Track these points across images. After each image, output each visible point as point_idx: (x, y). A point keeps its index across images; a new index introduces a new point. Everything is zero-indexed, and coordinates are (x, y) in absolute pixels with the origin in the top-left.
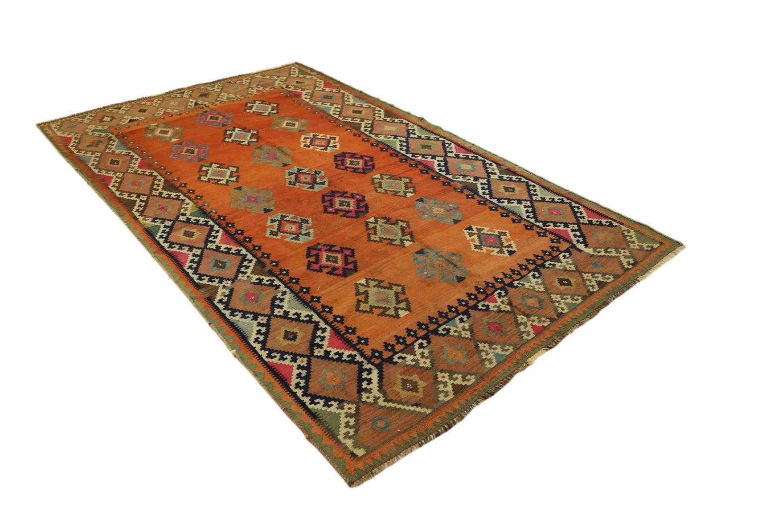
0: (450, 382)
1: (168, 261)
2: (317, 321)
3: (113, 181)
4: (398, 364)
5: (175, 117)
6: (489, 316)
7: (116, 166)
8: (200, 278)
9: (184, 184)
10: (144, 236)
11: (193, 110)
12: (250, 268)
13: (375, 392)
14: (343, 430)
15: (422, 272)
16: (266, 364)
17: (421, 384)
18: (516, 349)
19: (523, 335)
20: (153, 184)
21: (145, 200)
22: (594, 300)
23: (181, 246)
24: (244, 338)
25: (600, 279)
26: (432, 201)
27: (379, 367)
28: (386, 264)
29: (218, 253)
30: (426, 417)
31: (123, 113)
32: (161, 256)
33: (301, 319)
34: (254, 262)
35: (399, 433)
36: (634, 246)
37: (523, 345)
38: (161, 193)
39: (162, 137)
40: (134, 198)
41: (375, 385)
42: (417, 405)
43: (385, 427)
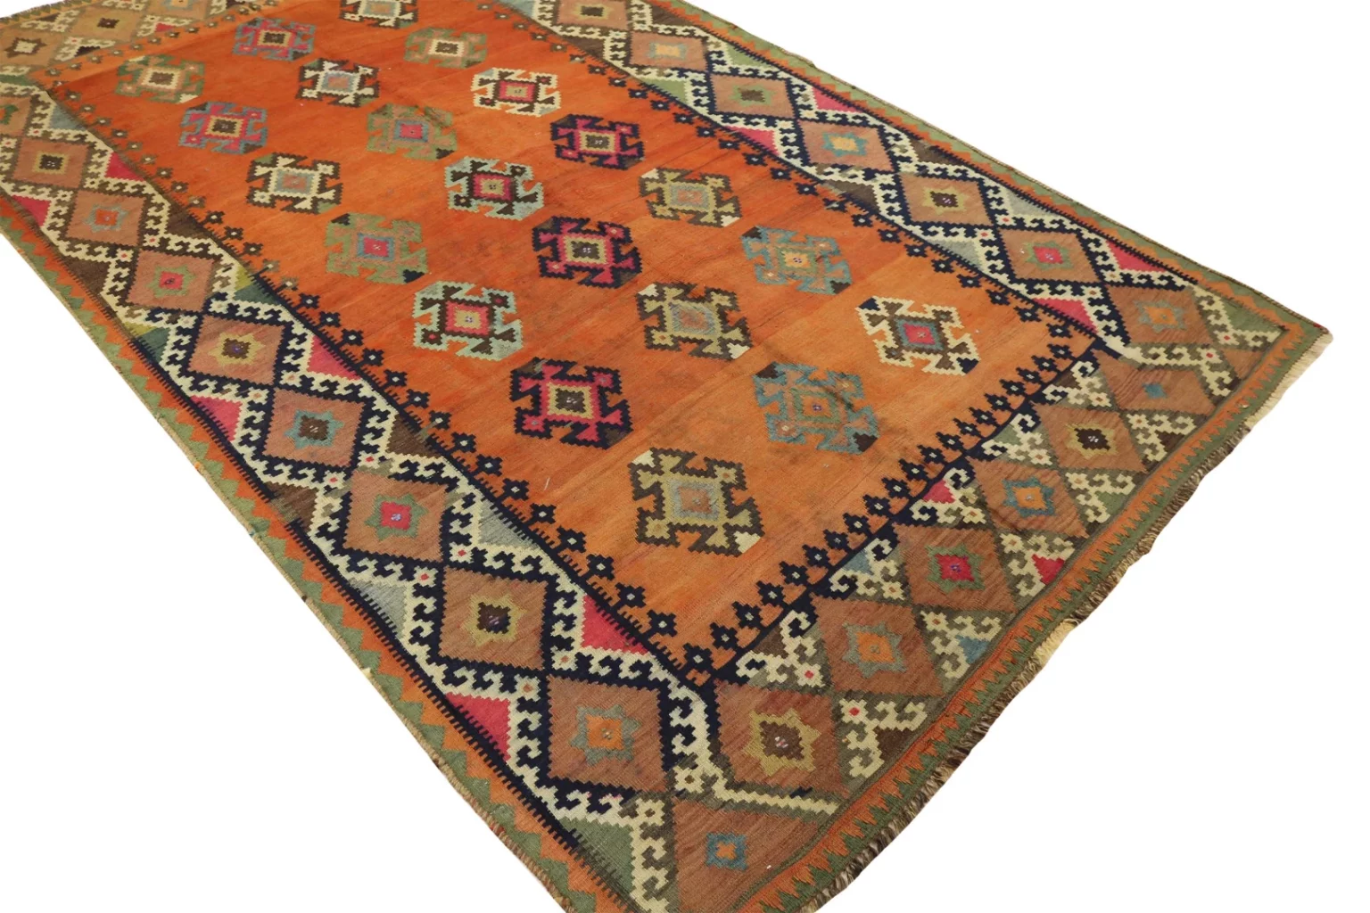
0: (871, 725)
1: (192, 427)
2: (551, 573)
3: (50, 213)
4: (749, 683)
5: (185, 38)
6: (939, 539)
7: (55, 171)
8: (270, 471)
9: (216, 213)
10: (133, 360)
11: (223, 19)
12: (384, 433)
13: (706, 765)
14: (641, 875)
15: (778, 425)
16: (443, 700)
17: (808, 736)
18: (1007, 625)
19: (1019, 586)
20: (145, 217)
21: (129, 260)
22: (1160, 483)
23: (221, 382)
24: (385, 631)
25: (1167, 427)
26: (780, 235)
27: (707, 693)
28: (695, 409)
29: (306, 396)
30: (824, 824)
31: (62, 30)
32: (177, 412)
33: (515, 569)
34: (391, 418)
35: (770, 875)
36: (1227, 338)
37: (1020, 612)
38: (164, 242)
39: (157, 93)
40: (101, 258)
41: (701, 746)
42: (802, 792)
43: (736, 860)
